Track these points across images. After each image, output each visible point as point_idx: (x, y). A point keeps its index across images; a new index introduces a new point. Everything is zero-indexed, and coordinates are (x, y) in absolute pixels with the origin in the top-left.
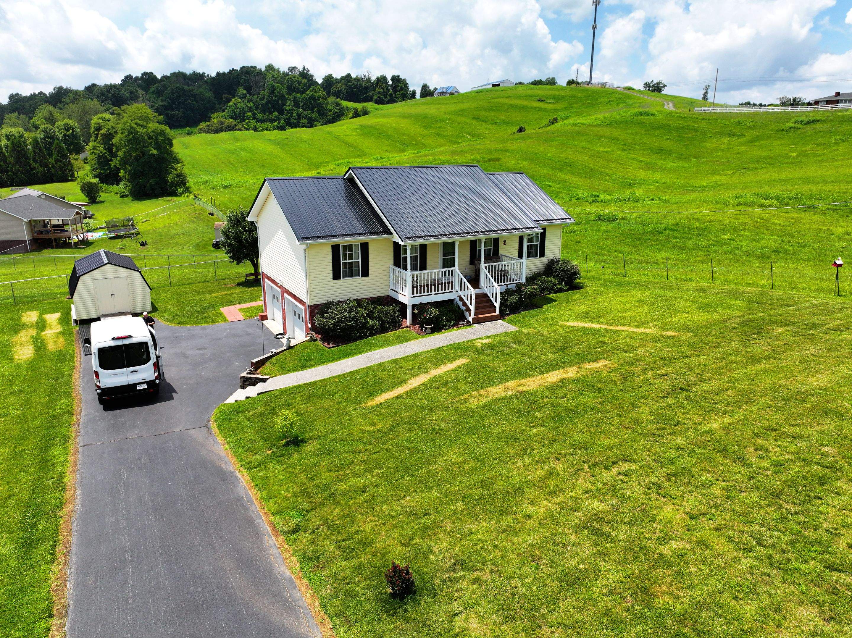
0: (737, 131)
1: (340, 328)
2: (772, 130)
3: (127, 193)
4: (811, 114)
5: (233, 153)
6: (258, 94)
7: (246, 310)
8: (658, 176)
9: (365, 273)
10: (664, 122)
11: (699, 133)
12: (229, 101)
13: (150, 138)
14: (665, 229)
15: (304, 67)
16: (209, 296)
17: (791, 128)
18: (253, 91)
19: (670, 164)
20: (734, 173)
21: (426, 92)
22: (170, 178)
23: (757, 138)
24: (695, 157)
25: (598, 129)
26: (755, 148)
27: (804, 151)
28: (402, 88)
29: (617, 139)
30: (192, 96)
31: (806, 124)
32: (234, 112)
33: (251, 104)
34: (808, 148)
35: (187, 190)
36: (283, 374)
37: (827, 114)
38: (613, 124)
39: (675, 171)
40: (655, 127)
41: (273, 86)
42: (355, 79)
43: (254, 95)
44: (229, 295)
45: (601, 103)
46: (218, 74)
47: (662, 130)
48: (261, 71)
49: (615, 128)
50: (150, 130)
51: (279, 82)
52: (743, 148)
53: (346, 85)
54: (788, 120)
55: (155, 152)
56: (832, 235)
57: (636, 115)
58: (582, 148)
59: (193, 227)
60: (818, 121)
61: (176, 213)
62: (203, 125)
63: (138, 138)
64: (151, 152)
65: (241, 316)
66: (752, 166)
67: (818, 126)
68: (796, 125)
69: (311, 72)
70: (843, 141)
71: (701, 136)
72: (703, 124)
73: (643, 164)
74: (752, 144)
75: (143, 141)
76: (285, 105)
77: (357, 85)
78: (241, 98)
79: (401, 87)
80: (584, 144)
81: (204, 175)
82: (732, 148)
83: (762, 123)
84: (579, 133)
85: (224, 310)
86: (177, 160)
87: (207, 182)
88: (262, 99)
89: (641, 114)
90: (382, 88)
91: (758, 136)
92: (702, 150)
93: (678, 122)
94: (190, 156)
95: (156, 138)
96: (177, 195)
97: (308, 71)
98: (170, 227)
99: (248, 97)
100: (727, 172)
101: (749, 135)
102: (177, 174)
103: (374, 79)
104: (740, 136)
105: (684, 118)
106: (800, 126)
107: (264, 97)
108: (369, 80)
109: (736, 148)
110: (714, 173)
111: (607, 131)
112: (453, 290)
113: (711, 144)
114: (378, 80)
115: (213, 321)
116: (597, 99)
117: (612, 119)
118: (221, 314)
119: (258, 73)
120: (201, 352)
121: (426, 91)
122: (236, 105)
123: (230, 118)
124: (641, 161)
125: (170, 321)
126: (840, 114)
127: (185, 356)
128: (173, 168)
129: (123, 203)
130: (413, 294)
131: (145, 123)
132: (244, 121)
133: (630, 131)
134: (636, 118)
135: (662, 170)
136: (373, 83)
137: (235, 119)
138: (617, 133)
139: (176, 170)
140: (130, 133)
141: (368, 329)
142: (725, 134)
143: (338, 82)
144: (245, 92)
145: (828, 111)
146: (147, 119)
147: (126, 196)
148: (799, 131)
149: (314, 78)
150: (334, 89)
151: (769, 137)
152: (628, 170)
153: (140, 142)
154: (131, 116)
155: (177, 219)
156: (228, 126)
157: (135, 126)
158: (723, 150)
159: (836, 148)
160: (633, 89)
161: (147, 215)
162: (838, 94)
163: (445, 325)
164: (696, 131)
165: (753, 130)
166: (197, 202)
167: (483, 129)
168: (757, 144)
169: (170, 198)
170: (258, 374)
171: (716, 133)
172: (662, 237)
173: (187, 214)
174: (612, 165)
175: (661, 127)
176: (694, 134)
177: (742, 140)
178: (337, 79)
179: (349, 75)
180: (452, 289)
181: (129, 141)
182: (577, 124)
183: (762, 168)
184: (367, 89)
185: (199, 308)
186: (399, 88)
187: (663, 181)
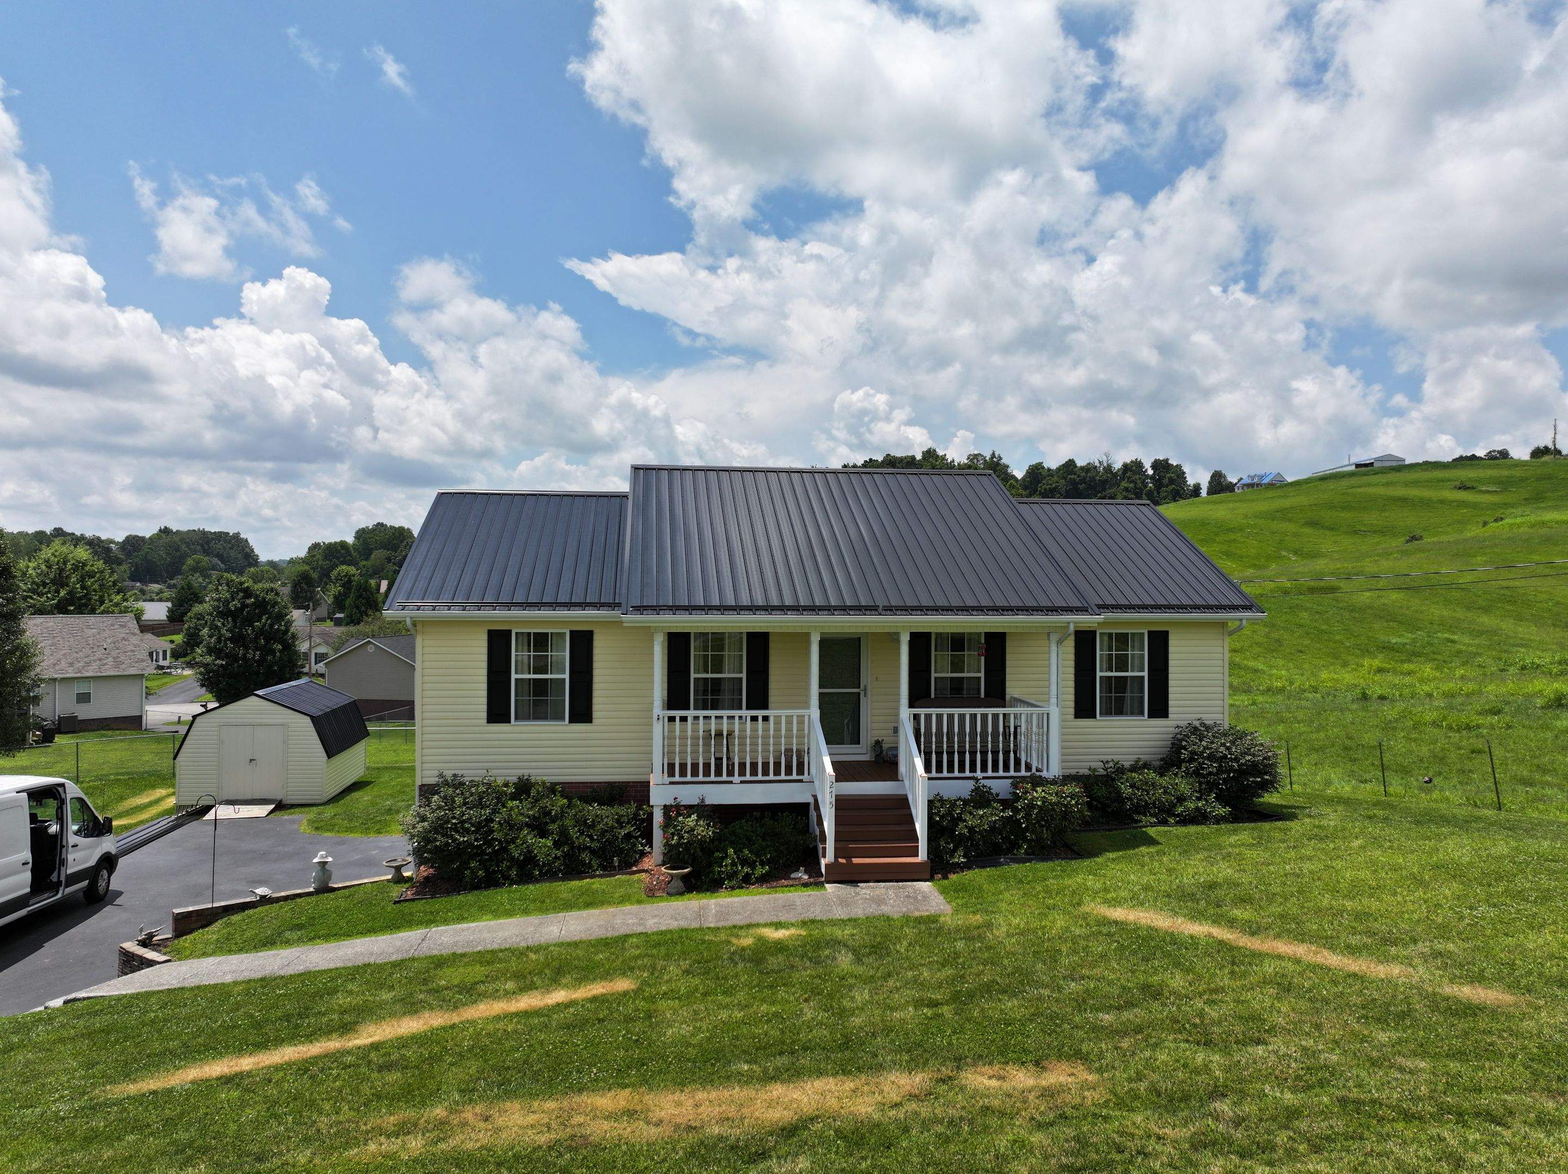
15: (993, 454)
21: (1219, 484)
42: (1082, 468)
48: (915, 459)
53: (1065, 478)
69: (1004, 461)
77: (1085, 478)
79: (1170, 479)
90: (1132, 482)
97: (1001, 459)
103: (1117, 466)
108: (1108, 468)
114: (1126, 467)
136: (1115, 475)
143: (1052, 476)
149: (1009, 471)
150: (1043, 487)
167: (1327, 543)
178: (1049, 470)
179: (1071, 463)
184: (1104, 483)
186: (1166, 481)
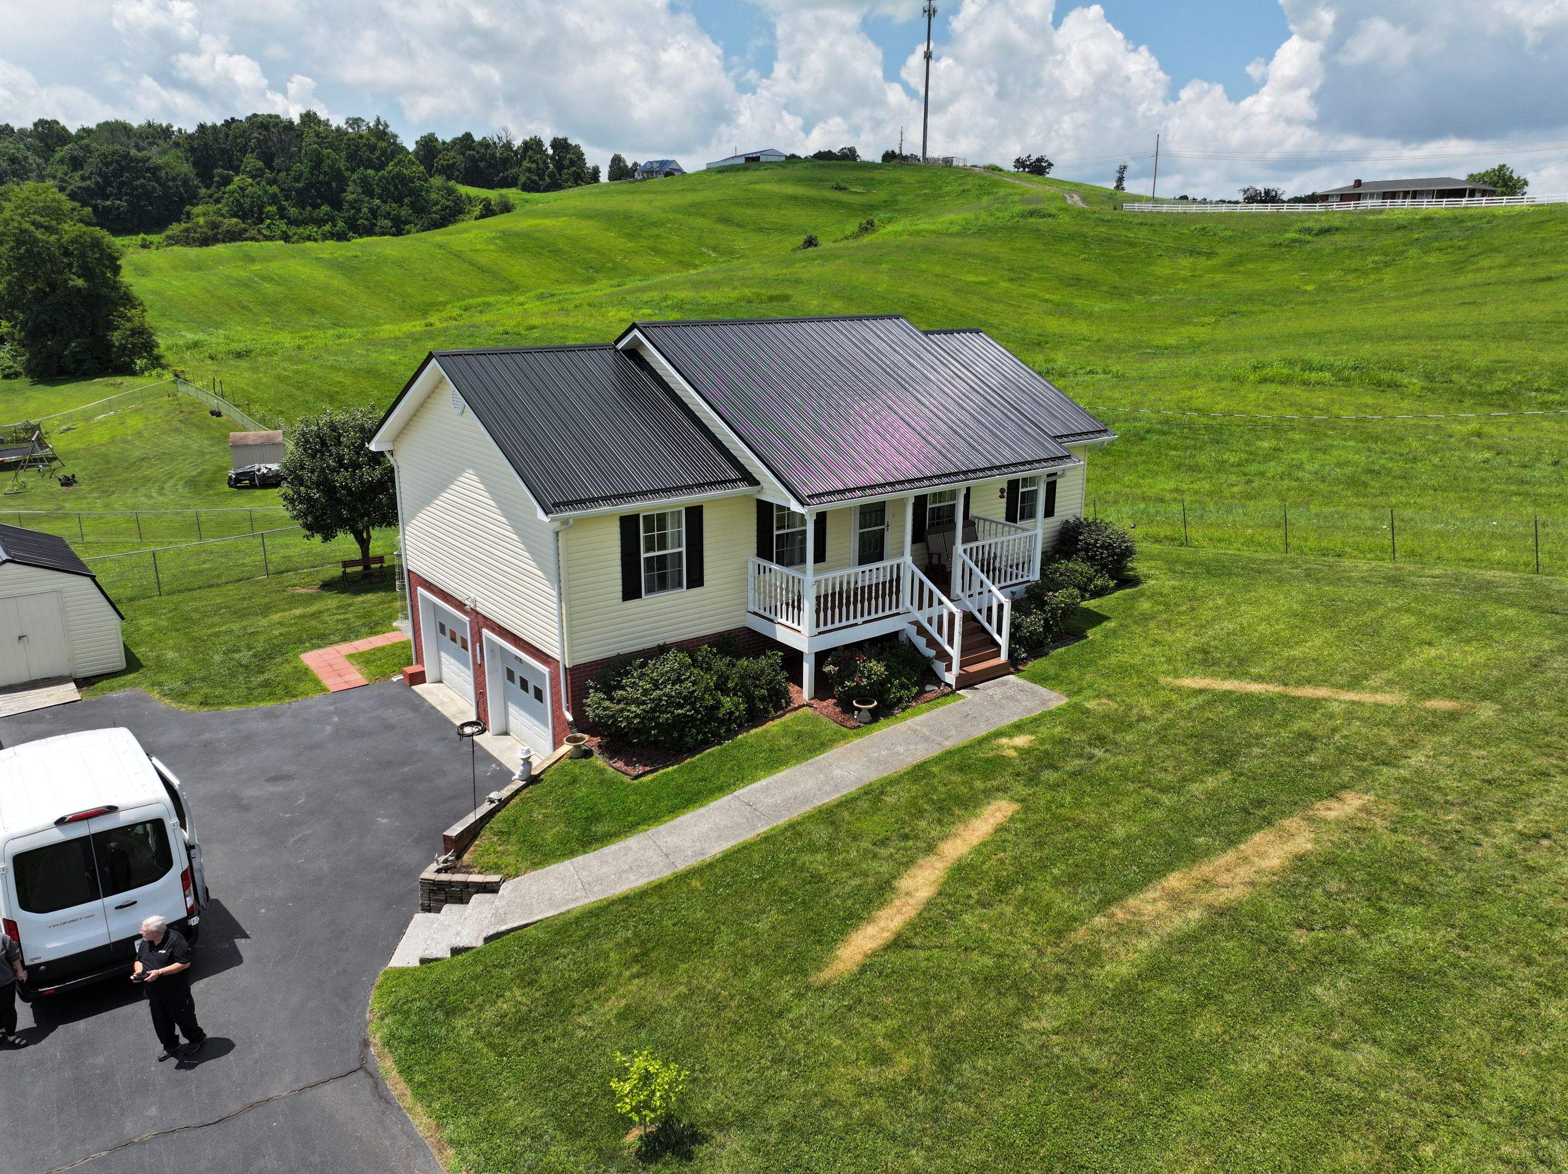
0: (1203, 246)
1: (658, 725)
2: (1263, 245)
3: (20, 369)
4: (1323, 218)
5: (246, 285)
6: (288, 170)
7: (365, 660)
8: (1082, 328)
9: (696, 579)
10: (1074, 229)
11: (1137, 250)
12: (227, 181)
13: (67, 253)
14: (1148, 431)
15: (378, 119)
16: (264, 622)
17: (1294, 241)
18: (277, 162)
19: (1100, 306)
20: (1217, 322)
21: (620, 171)
22: (116, 337)
23: (1240, 259)
24: (1140, 293)
25: (958, 241)
26: (1240, 276)
27: (1325, 283)
28: (572, 163)
29: (997, 260)
30: (148, 170)
31: (1317, 235)
32: (240, 205)
33: (275, 189)
34: (1331, 276)
35: (157, 362)
36: (535, 865)
37: (1349, 218)
38: (983, 232)
39: (1112, 317)
40: (1060, 238)
41: (319, 154)
42: (480, 144)
43: (279, 171)
44: (313, 615)
45: (948, 194)
46: (202, 127)
47: (1073, 244)
48: (291, 123)
49: (990, 240)
50: (66, 238)
51: (331, 146)
52: (1219, 277)
53: (463, 154)
54: (1285, 227)
55: (80, 282)
56: (1450, 436)
57: (1023, 216)
58: (937, 276)
59: (178, 443)
60: (1337, 229)
61: (137, 411)
62: (175, 229)
63: (40, 254)
64: (71, 283)
65: (356, 677)
66: (1244, 308)
67: (1338, 238)
68: (1302, 237)
69: (392, 129)
70: (1387, 264)
71: (1144, 255)
72: (1143, 233)
73: (1050, 305)
74: (1233, 269)
75: (52, 259)
76: (345, 191)
77: (484, 155)
78: (253, 177)
79: (571, 161)
80: (938, 269)
81: (187, 330)
82: (1200, 276)
83: (1243, 233)
84: (926, 249)
85: (311, 659)
86: (128, 300)
87: (196, 345)
88: (297, 180)
89: (1032, 213)
90: (534, 162)
91: (1240, 255)
92: (1149, 279)
93: (1100, 229)
94: (154, 292)
95: (83, 255)
96: (133, 373)
97: (386, 126)
98: (127, 442)
99: (268, 174)
100: (1206, 320)
101: (1226, 253)
102: (132, 330)
103: (517, 143)
104: (1211, 254)
105: (1109, 221)
106: (1309, 238)
107: (301, 176)
108: (508, 146)
109: (1207, 276)
110: (1182, 321)
111: (975, 245)
112: (901, 610)
113: (1163, 269)
114: (527, 146)
115: (290, 693)
116: (940, 188)
117: (980, 222)
118: (306, 671)
119: (285, 127)
120: (279, 788)
121: (620, 168)
122: (243, 189)
123: (233, 216)
124: (1047, 301)
125: (181, 696)
126: (1371, 217)
127: (242, 806)
128: (123, 316)
129: (11, 390)
130: (818, 626)
131: (54, 223)
132: (261, 221)
133: (1018, 245)
134: (1022, 222)
135: (1089, 316)
136: (516, 153)
137: (244, 218)
138: (994, 248)
139: (129, 320)
140: (19, 242)
141: (722, 722)
142: (1184, 251)
143: (447, 150)
144: (260, 164)
145: (1350, 212)
146: (57, 214)
147: (16, 375)
148: (1308, 247)
149: (398, 141)
150: (439, 162)
151: (1261, 257)
152: (1026, 317)
153: (44, 262)
154: (21, 207)
155: (140, 426)
156: (228, 231)
157: (32, 228)
158: (1184, 280)
159: (1378, 277)
160: (1001, 170)
161: (70, 417)
162: (1358, 183)
163: (900, 699)
164: (1132, 245)
165: (1230, 243)
166: (183, 388)
167: (739, 240)
168: (1241, 269)
169: (118, 379)
170: (467, 869)
171: (1167, 248)
172: (1147, 447)
173: (161, 413)
174: (998, 307)
175: (1071, 237)
176: (1130, 251)
177: (1214, 262)
178: (444, 143)
179: (468, 137)
180: (897, 607)
181: (19, 259)
182: (918, 233)
183: (1263, 312)
184: (506, 162)
185: (244, 656)
186: (566, 162)
187: (1096, 338)
